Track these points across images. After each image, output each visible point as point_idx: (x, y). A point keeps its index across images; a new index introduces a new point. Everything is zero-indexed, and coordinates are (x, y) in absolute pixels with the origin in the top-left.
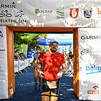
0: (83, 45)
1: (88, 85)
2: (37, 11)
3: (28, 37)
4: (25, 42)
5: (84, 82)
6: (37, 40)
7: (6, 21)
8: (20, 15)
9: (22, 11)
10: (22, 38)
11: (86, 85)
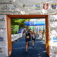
0: (51, 25)
1: (55, 49)
2: (24, 6)
3: (19, 21)
4: (17, 24)
5: (53, 47)
6: (24, 23)
7: (6, 12)
8: (14, 8)
9: (15, 6)
10: (16, 21)
11: (54, 49)
